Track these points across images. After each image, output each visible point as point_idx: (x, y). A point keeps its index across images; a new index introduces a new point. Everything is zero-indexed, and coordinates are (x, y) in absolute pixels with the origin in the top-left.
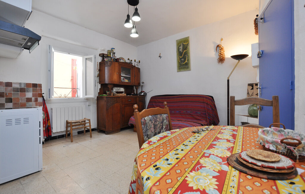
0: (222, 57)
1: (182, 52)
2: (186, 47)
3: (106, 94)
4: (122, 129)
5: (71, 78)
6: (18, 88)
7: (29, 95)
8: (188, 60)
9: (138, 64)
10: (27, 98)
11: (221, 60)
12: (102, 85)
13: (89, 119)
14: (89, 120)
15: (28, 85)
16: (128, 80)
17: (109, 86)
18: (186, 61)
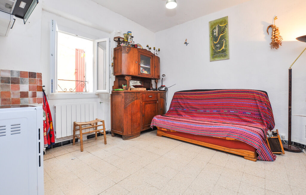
0: (277, 40)
1: (217, 36)
2: (224, 30)
3: (122, 88)
4: (142, 132)
5: (74, 71)
6: (9, 78)
7: (25, 87)
8: (226, 46)
9: (158, 53)
10: (21, 92)
11: (275, 44)
12: (117, 77)
13: (102, 119)
14: (103, 122)
15: (23, 74)
16: (147, 72)
17: (127, 78)
18: (223, 48)
